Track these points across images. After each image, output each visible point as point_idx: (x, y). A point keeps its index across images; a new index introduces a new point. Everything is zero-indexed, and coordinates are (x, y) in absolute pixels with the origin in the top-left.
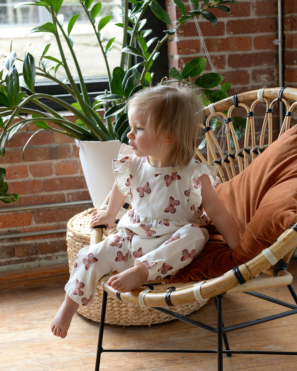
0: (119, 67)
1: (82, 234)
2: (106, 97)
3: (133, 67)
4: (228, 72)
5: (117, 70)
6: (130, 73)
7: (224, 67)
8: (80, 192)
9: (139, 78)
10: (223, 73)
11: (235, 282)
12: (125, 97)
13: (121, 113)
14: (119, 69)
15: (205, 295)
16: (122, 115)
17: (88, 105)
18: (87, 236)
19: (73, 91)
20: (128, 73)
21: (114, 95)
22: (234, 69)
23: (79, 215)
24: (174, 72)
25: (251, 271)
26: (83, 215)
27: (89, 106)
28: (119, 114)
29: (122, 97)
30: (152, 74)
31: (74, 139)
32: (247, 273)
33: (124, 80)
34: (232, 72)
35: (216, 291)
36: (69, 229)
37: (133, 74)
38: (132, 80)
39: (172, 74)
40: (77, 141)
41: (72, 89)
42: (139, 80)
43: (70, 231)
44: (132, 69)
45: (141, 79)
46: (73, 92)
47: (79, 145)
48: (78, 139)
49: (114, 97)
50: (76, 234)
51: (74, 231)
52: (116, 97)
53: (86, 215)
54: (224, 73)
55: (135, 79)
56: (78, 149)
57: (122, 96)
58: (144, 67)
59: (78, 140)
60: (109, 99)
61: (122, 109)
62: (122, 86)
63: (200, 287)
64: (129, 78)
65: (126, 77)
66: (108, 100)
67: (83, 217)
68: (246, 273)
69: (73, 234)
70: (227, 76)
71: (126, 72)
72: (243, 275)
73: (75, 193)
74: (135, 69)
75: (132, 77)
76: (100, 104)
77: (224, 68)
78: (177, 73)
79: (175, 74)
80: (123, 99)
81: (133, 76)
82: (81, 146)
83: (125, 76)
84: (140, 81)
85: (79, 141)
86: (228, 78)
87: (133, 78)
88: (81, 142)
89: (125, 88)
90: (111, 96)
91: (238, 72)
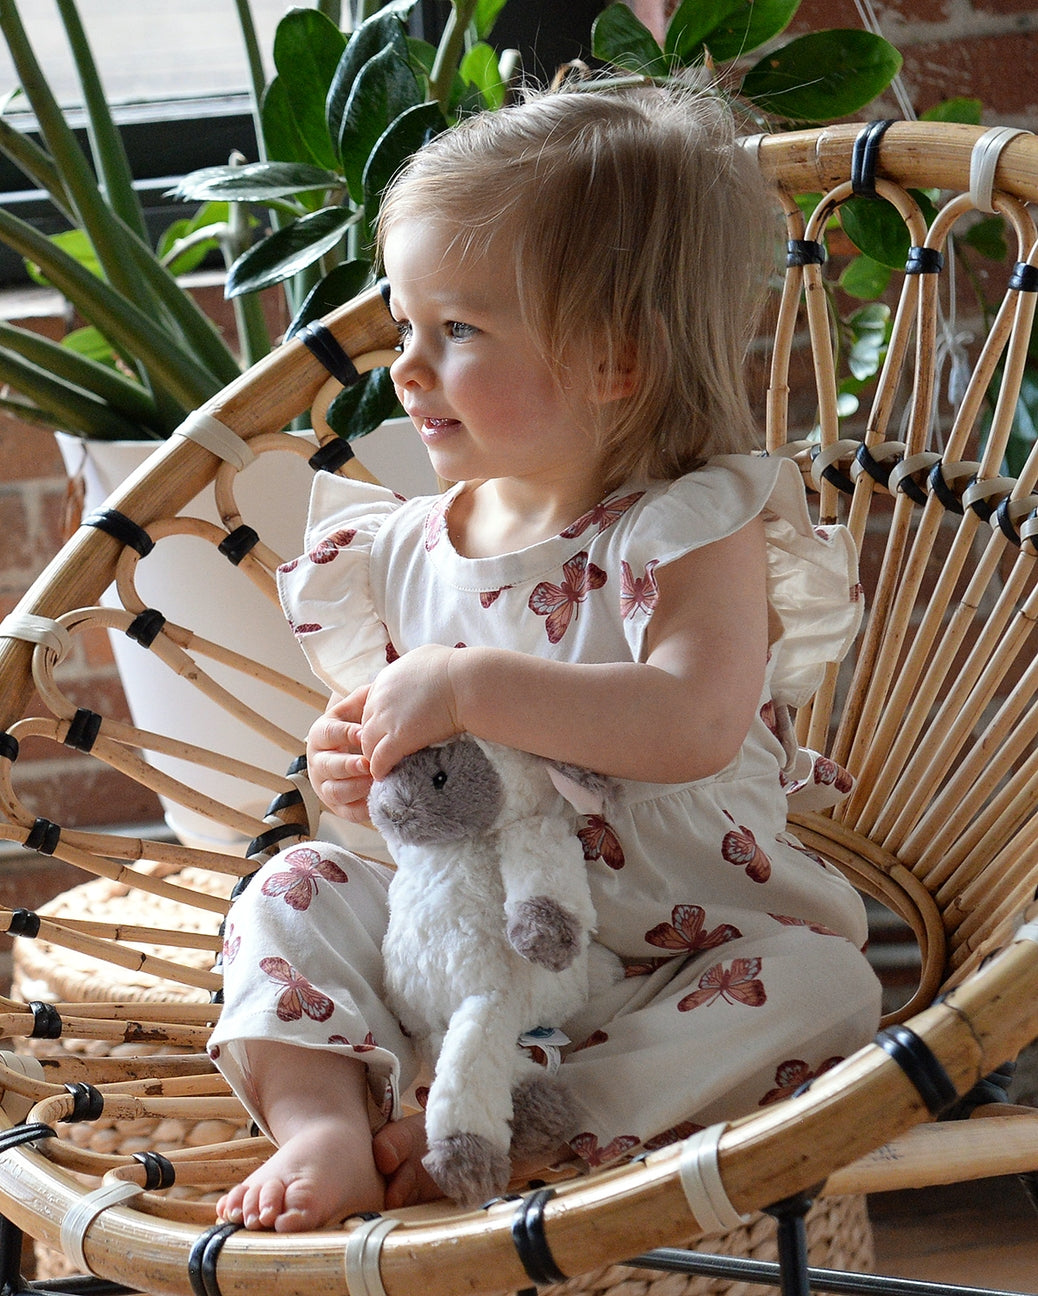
0: (311, 11)
1: (104, 986)
2: (237, 177)
3: (387, 9)
4: (967, 41)
5: (297, 29)
6: (373, 38)
7: (944, 10)
8: (85, 775)
9: (422, 71)
10: (935, 47)
11: (903, 1102)
12: (343, 179)
13: (322, 264)
14: (310, 20)
15: (746, 1192)
16: (324, 274)
17: (137, 238)
18: (132, 995)
19: (51, 159)
20: (361, 39)
21: (283, 165)
22: (1007, 23)
23: (85, 895)
24: (622, 31)
25: (983, 1035)
26: (104, 895)
27: (140, 242)
28: (312, 271)
29: (328, 179)
30: (508, 57)
31: (53, 432)
32: (968, 1048)
33: (335, 83)
34: (990, 37)
35: (806, 1165)
36: (26, 961)
37: (390, 45)
38: (382, 76)
39: (611, 43)
40: (68, 445)
41: (44, 148)
42: (427, 84)
43: (34, 974)
44: (381, 21)
45: (434, 76)
46: (50, 165)
47: (82, 466)
48: (76, 434)
49: (282, 177)
50: (69, 984)
51: (59, 973)
52: (296, 180)
53: (127, 895)
54: (940, 43)
55: (400, 71)
56: (79, 492)
57: (329, 172)
58: (450, 8)
59: (77, 441)
60: (253, 187)
61: (326, 239)
62: (327, 113)
63: (718, 1152)
64: (363, 69)
65: (349, 67)
66: (249, 191)
67: (105, 901)
68: (961, 1049)
69: (51, 990)
70: (962, 65)
71: (349, 38)
72: (943, 1061)
73: (56, 781)
74: (401, 17)
75: (382, 60)
76: (205, 240)
77: (944, 18)
78: (640, 36)
79: (630, 39)
80: (333, 190)
81: (390, 57)
82: (98, 471)
83: (343, 61)
84: (432, 85)
85: (84, 446)
86: (966, 76)
87: (387, 64)
88: (96, 447)
89: (344, 123)
90: (264, 174)
91: (1027, 35)
